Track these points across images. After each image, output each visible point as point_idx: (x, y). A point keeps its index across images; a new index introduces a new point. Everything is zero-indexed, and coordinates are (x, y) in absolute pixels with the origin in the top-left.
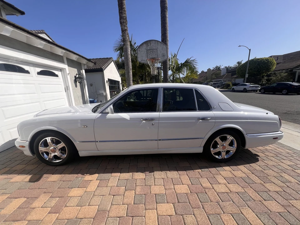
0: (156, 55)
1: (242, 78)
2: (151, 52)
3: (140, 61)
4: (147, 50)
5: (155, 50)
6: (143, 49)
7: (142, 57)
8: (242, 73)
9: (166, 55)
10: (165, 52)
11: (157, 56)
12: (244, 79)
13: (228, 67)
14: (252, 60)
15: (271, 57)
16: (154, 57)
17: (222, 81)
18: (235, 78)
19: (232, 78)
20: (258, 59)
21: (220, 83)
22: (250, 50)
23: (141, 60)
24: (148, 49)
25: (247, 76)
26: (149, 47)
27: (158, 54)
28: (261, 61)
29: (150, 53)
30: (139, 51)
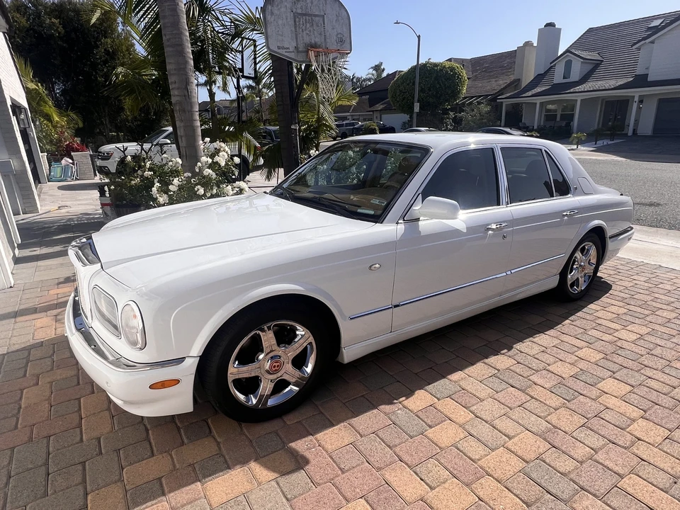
0: (320, 34)
1: (403, 111)
2: (308, 25)
3: (276, 50)
4: (296, 16)
5: (317, 18)
6: (283, 10)
7: (280, 38)
8: (404, 99)
9: (348, 39)
10: (345, 30)
11: (323, 40)
12: (411, 117)
13: (353, 78)
14: (424, 65)
15: (450, 60)
16: (315, 43)
17: (350, 117)
18: (381, 110)
19: (373, 111)
20: (436, 65)
21: (347, 125)
22: (419, 37)
23: (279, 48)
24: (299, 11)
25: (417, 108)
26: (299, 6)
27: (328, 34)
28: (441, 70)
29: (304, 28)
30: (272, 13)
